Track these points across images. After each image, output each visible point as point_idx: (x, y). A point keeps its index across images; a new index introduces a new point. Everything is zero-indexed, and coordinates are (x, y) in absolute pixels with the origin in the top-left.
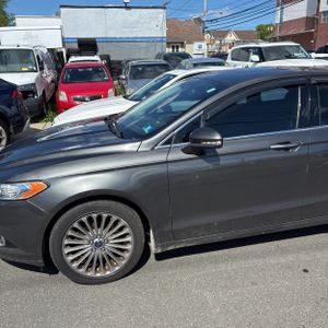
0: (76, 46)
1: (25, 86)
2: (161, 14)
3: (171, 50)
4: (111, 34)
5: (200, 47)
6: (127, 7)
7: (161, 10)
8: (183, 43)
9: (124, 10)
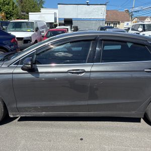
0: (63, 22)
1: (27, 38)
2: (104, 8)
3: (106, 25)
4: (79, 17)
5: (128, 24)
6: (88, 4)
7: (104, 6)
8: (119, 22)
9: (86, 6)
